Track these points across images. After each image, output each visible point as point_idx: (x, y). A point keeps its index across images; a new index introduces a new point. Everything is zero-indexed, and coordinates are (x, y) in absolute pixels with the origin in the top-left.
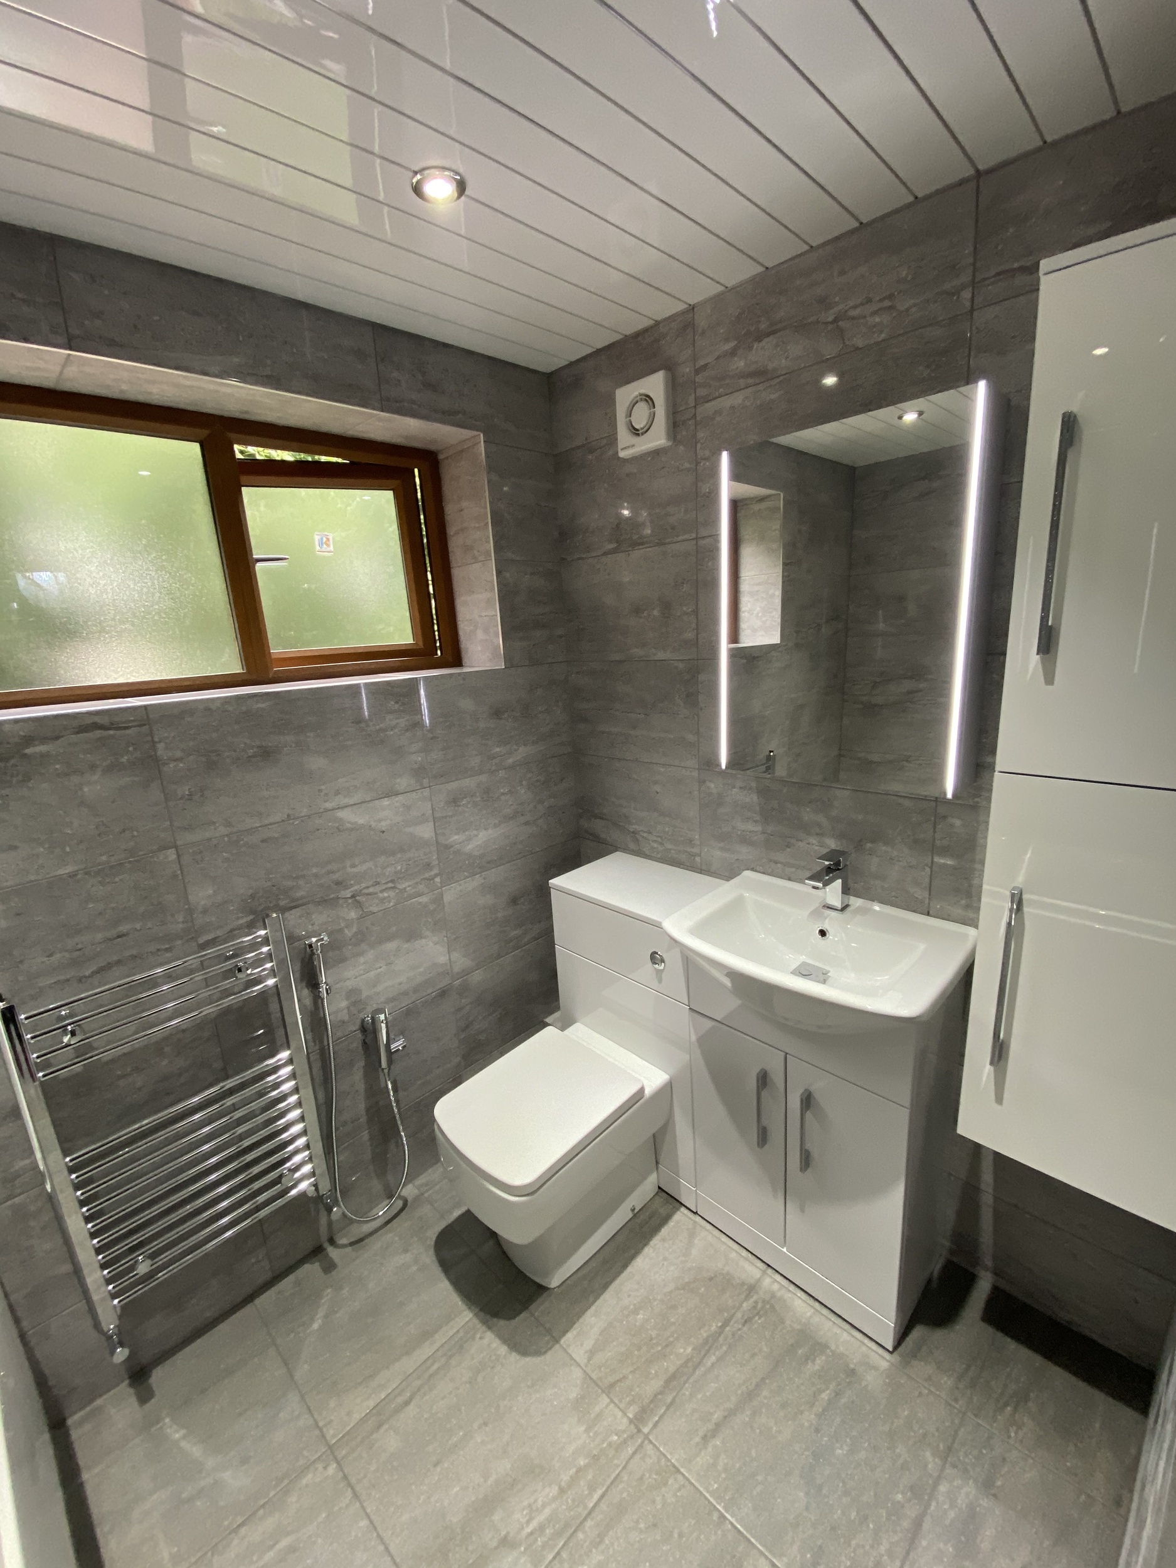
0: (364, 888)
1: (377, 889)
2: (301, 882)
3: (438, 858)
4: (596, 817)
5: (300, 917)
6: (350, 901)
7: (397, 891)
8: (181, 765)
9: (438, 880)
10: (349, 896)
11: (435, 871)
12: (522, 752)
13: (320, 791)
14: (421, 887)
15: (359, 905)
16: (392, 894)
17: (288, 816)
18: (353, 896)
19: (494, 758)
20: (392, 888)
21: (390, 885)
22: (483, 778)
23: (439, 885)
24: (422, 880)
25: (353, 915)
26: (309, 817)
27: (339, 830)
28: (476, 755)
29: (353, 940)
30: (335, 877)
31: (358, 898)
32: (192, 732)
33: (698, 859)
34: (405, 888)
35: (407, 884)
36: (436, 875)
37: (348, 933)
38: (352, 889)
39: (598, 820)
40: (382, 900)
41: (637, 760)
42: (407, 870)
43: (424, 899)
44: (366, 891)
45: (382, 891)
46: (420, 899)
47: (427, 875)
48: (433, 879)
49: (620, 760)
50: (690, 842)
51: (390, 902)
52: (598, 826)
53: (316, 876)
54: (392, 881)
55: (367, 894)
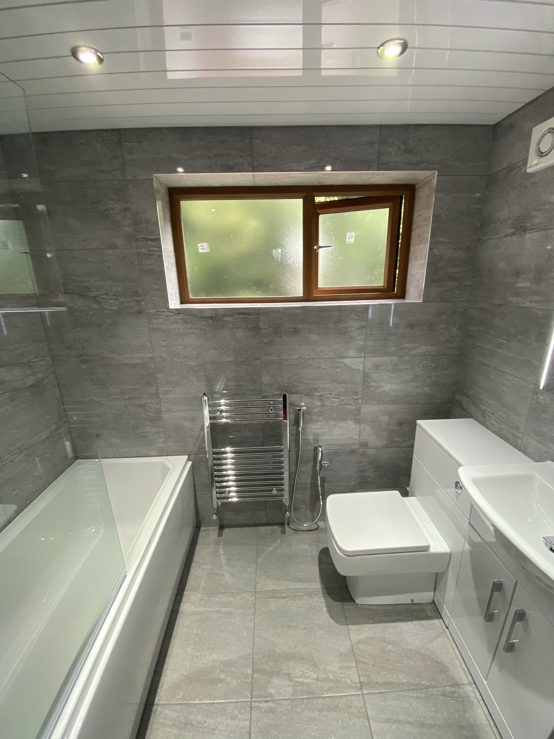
0: (325, 394)
1: (331, 396)
2: (300, 384)
3: (362, 391)
4: (464, 394)
5: (298, 398)
6: (318, 398)
7: (340, 400)
8: (267, 331)
9: (360, 401)
10: (318, 395)
11: (360, 397)
12: (423, 349)
13: (314, 350)
14: (351, 402)
15: (322, 400)
16: (337, 400)
17: (300, 357)
18: (320, 396)
19: (405, 349)
20: (338, 398)
21: (337, 396)
22: (395, 358)
23: (360, 404)
24: (352, 398)
25: (319, 403)
26: (308, 359)
27: (319, 368)
28: (394, 346)
29: (317, 414)
30: (315, 386)
31: (322, 397)
32: (272, 319)
33: (520, 441)
34: (343, 400)
35: (345, 398)
36: (360, 399)
37: (316, 410)
38: (320, 393)
39: (464, 397)
40: (332, 402)
41: (495, 368)
42: (345, 392)
43: (351, 407)
44: (326, 396)
45: (333, 398)
46: (349, 407)
47: (355, 397)
48: (357, 400)
49: (485, 365)
50: (518, 428)
51: (335, 403)
52: (465, 400)
53: (306, 383)
54: (338, 395)
55: (326, 397)
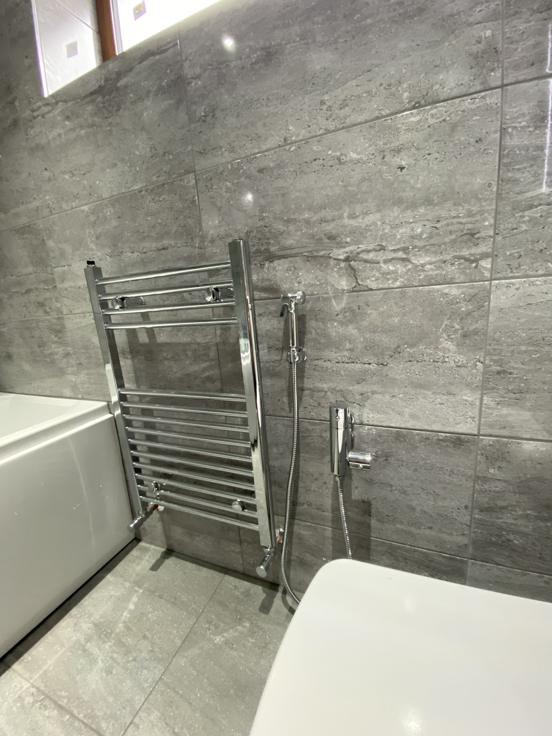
0: (363, 251)
1: (381, 256)
3: (495, 226)
6: (343, 265)
7: (410, 266)
9: (486, 264)
10: (342, 257)
11: (483, 248)
14: (452, 270)
15: (353, 272)
16: (400, 268)
17: (285, 139)
18: (347, 259)
20: (403, 260)
21: (401, 254)
23: (487, 274)
24: (455, 257)
25: (344, 284)
26: (306, 141)
29: (340, 316)
30: (329, 228)
31: (352, 263)
34: (423, 265)
35: (428, 259)
36: (484, 256)
38: (347, 249)
40: (385, 275)
42: (430, 237)
43: (454, 291)
44: (365, 256)
45: (386, 262)
46: (445, 288)
47: (465, 253)
48: (476, 261)
51: (395, 280)
54: (405, 250)
55: (366, 261)
